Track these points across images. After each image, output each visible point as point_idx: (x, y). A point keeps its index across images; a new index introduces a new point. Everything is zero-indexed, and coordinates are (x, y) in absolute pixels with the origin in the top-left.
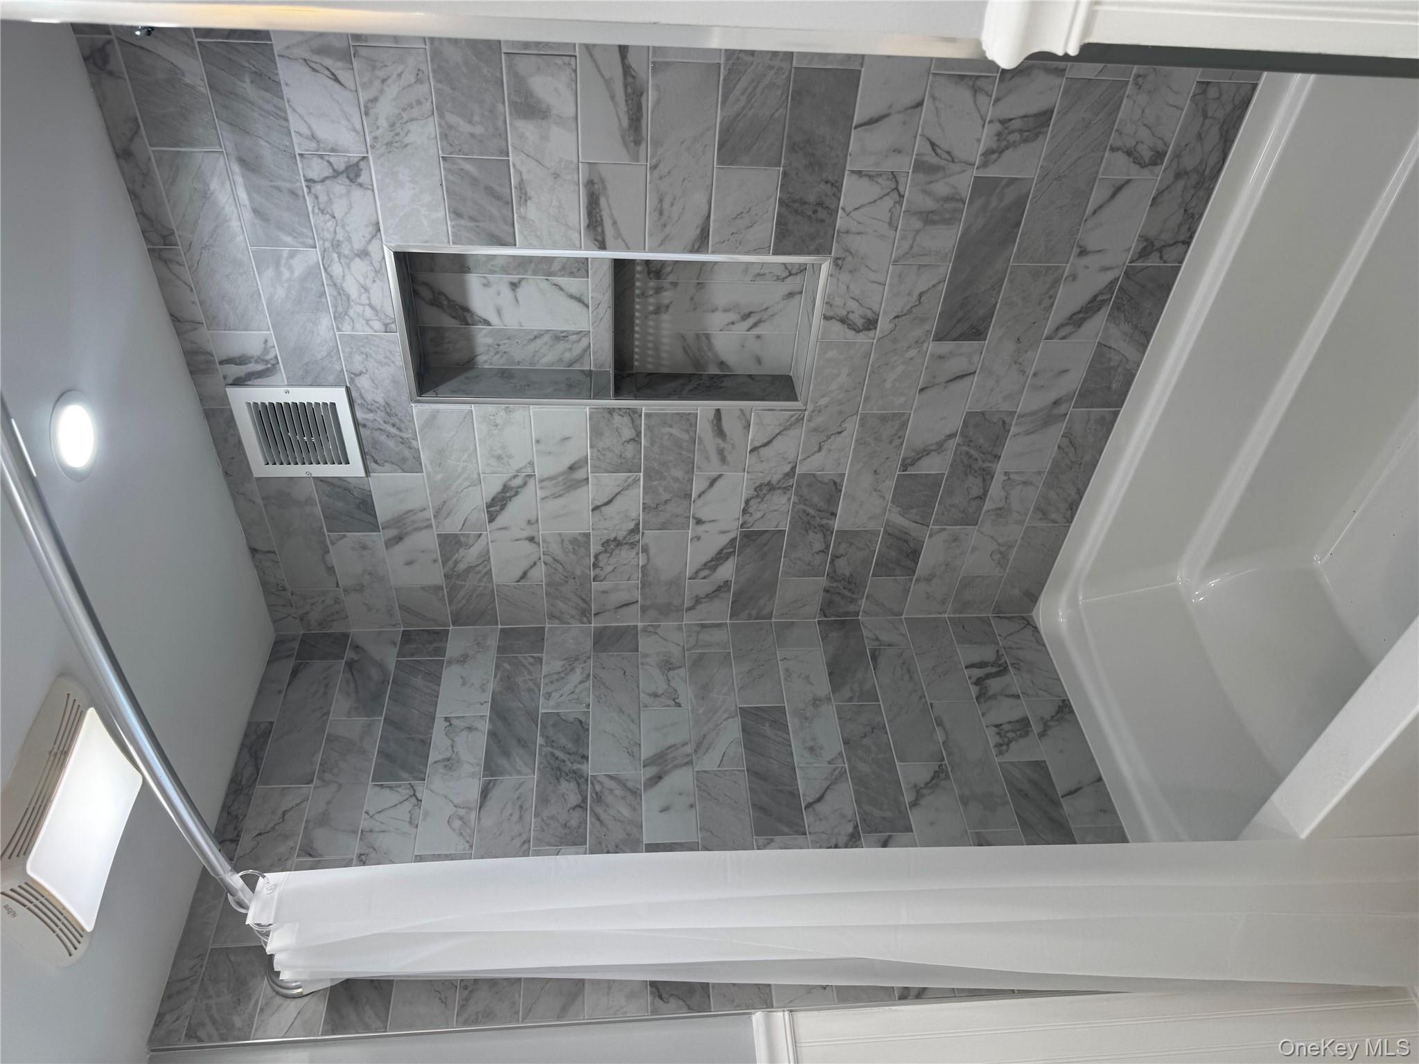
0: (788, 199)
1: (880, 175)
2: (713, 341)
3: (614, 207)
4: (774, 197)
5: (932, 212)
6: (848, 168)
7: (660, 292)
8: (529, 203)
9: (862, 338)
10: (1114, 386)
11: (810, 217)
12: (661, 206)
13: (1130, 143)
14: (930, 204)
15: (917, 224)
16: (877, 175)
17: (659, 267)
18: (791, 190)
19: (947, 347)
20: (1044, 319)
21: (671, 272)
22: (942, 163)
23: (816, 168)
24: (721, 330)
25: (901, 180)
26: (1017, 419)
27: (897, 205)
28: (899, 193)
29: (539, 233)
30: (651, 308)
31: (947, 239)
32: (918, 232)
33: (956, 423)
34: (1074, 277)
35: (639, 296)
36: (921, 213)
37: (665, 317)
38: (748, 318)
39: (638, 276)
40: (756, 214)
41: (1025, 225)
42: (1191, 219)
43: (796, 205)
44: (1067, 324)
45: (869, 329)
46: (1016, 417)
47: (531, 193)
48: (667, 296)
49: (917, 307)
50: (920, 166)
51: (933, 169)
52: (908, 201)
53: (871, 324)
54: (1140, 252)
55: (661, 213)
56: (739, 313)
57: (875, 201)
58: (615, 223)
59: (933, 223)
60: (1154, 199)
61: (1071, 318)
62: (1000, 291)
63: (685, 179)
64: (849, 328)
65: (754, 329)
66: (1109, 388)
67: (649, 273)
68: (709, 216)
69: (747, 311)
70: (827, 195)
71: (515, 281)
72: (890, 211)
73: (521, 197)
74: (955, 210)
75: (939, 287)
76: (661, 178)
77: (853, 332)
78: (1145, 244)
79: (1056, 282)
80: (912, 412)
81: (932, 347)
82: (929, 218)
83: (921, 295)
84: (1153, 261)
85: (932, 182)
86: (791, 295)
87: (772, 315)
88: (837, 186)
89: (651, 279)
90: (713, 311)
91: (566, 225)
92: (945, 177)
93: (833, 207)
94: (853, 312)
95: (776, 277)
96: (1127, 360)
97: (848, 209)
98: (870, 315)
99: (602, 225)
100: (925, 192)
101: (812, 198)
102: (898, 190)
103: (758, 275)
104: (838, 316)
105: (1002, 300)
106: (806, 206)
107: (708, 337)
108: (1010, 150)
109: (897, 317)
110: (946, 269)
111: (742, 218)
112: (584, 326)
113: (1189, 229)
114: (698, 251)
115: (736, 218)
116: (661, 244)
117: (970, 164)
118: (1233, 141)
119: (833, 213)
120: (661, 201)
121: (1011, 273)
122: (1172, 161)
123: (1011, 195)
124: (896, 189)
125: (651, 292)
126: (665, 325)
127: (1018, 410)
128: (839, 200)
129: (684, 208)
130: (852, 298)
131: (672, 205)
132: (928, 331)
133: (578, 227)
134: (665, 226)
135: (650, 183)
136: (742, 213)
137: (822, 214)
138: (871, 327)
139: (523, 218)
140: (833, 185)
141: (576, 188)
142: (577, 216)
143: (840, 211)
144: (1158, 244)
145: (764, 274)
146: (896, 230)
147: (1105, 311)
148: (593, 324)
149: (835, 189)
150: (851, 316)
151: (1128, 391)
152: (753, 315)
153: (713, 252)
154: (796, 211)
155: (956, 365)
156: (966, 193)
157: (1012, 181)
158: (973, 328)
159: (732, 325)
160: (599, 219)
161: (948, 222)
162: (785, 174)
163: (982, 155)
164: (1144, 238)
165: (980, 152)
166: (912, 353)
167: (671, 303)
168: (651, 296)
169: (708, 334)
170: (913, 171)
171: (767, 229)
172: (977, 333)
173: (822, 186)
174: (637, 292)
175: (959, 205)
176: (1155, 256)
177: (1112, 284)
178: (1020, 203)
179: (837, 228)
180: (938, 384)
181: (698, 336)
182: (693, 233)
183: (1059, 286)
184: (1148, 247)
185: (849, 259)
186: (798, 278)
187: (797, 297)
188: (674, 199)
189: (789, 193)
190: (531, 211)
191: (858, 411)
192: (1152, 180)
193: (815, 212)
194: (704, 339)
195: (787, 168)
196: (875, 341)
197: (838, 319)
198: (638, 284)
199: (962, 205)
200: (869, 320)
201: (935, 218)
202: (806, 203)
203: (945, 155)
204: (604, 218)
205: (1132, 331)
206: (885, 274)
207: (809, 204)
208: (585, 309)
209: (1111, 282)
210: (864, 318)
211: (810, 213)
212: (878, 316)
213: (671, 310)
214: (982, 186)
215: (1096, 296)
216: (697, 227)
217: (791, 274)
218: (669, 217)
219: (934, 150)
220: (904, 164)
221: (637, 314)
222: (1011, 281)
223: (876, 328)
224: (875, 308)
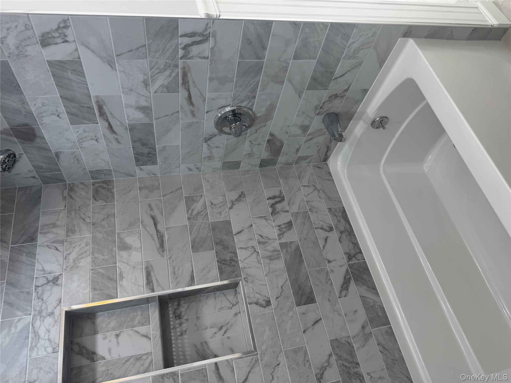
0: (220, 260)
1: (248, 247)
2: (209, 344)
3: (156, 275)
4: (215, 260)
5: (271, 256)
6: (236, 247)
7: (181, 325)
8: (124, 279)
9: (267, 310)
10: (379, 314)
11: (229, 265)
12: (174, 271)
13: (320, 226)
14: (269, 254)
15: (268, 261)
16: (247, 248)
17: (179, 313)
18: (220, 257)
19: (303, 308)
20: (333, 289)
21: (185, 315)
22: (267, 241)
23: (226, 249)
24: (211, 338)
25: (256, 248)
26: (353, 340)
27: (258, 256)
28: (257, 252)
29: (127, 291)
30: (179, 334)
31: (280, 264)
32: (269, 264)
33: (328, 349)
34: (332, 271)
35: (172, 329)
36: (267, 257)
37: (185, 337)
38: (222, 329)
39: (171, 319)
40: (210, 267)
41: (304, 255)
42: (356, 245)
43: (223, 262)
44: (342, 290)
45: (269, 306)
46: (352, 339)
47: (124, 275)
48: (185, 326)
49: (283, 292)
50: (259, 243)
51: (264, 243)
52: (261, 254)
53: (268, 303)
54: (348, 258)
55: (175, 274)
56: (217, 327)
57: (250, 256)
58: (157, 281)
59: (272, 260)
60: (339, 240)
61: (342, 287)
62: (310, 281)
63: (182, 260)
64: (260, 306)
65: (225, 334)
66: (379, 316)
67: (176, 317)
68: (193, 271)
69: (220, 326)
70: (233, 257)
71: (118, 333)
72: (256, 258)
73: (120, 278)
74: (278, 254)
75: (287, 283)
76: (173, 261)
77: (263, 308)
78: (348, 255)
79: (327, 274)
80: (306, 345)
81: (298, 309)
82: (271, 258)
83: (282, 287)
84: (354, 261)
85: (266, 247)
86: (236, 314)
87: (232, 326)
88: (235, 253)
89: (177, 320)
90: (206, 329)
91: (138, 285)
92: (269, 244)
93: (236, 260)
94: (259, 299)
95: (228, 308)
96: (376, 301)
97: (242, 260)
98: (266, 299)
99: (152, 282)
100: (265, 250)
101: (228, 258)
102: (256, 251)
103: (221, 308)
104: (254, 302)
105: (313, 284)
106: (227, 261)
107: (206, 343)
108: (285, 233)
109: (277, 298)
110: (286, 275)
111: (205, 269)
112: (149, 350)
113: (358, 248)
114: (191, 285)
115: (203, 270)
116: (177, 285)
117: (275, 239)
118: (349, 221)
119: (237, 262)
120: (174, 269)
121: (309, 273)
122: (336, 229)
123: (293, 247)
124: (255, 251)
125: (177, 326)
126: (186, 341)
127: (350, 335)
128: (238, 257)
129: (183, 270)
130: (256, 293)
131: (178, 270)
132: (292, 302)
133: (143, 285)
134: (177, 278)
135: (169, 264)
136: (205, 268)
137: (233, 263)
138: (269, 304)
139: (121, 286)
140: (233, 253)
141: (142, 270)
142: (142, 281)
143: (239, 261)
144: (352, 255)
145: (223, 308)
146: (261, 264)
147: (352, 282)
148: (153, 348)
149: (235, 255)
150: (259, 301)
151: (387, 315)
152: (223, 327)
153: (197, 285)
154: (224, 264)
155: (312, 317)
156: (279, 248)
157: (291, 243)
158: (309, 298)
159: (215, 334)
160: (151, 280)
161: (278, 258)
162: (216, 252)
163: (278, 236)
164: (346, 253)
165: (276, 236)
166: (291, 314)
167: (187, 329)
168: (178, 327)
169: (206, 341)
170: (258, 244)
171: (215, 272)
172: (311, 300)
173: (230, 254)
174: (172, 327)
175: (278, 252)
176: (354, 258)
177: (347, 270)
178: (298, 248)
179: (240, 267)
180: (309, 327)
181: (201, 343)
182: (188, 278)
183: (329, 275)
184: (350, 257)
185: (249, 278)
186: (237, 306)
187: (239, 315)
188: (179, 267)
189: (219, 258)
190: (125, 283)
191: (281, 350)
192: (334, 236)
193: (231, 263)
194: (204, 344)
195: (216, 250)
196: (273, 311)
197: (254, 303)
198: (171, 323)
199: (279, 252)
200: (266, 301)
201: (273, 258)
202: (226, 260)
203: (266, 238)
204: (153, 280)
205: (368, 288)
206: (265, 281)
207: (228, 260)
208: (150, 340)
209: (346, 271)
210: (265, 301)
211: (229, 263)
212: (270, 299)
213: (187, 332)
214: (283, 245)
215: (345, 277)
216: (189, 276)
217: (233, 305)
218: (178, 274)
219: (262, 237)
220: (254, 243)
221: (173, 338)
222: (311, 276)
223: (271, 304)
224: (267, 295)
